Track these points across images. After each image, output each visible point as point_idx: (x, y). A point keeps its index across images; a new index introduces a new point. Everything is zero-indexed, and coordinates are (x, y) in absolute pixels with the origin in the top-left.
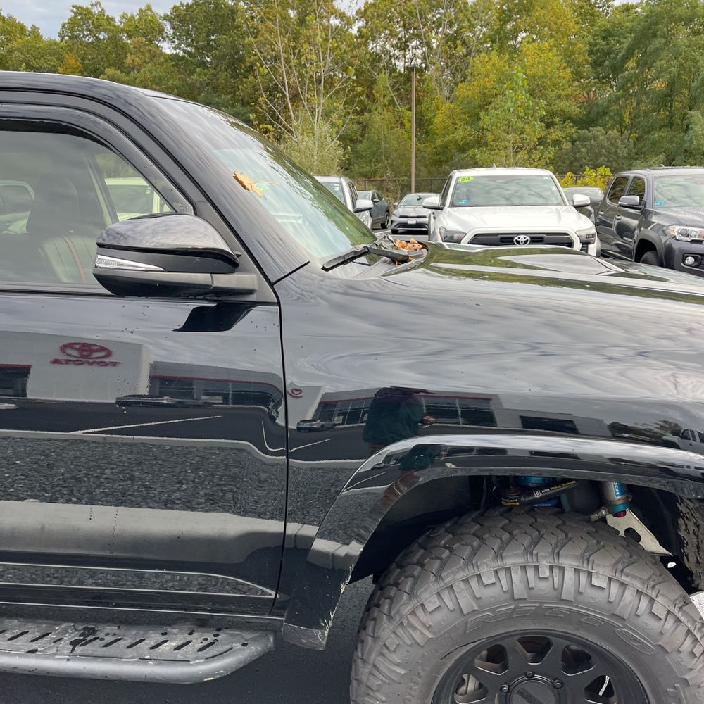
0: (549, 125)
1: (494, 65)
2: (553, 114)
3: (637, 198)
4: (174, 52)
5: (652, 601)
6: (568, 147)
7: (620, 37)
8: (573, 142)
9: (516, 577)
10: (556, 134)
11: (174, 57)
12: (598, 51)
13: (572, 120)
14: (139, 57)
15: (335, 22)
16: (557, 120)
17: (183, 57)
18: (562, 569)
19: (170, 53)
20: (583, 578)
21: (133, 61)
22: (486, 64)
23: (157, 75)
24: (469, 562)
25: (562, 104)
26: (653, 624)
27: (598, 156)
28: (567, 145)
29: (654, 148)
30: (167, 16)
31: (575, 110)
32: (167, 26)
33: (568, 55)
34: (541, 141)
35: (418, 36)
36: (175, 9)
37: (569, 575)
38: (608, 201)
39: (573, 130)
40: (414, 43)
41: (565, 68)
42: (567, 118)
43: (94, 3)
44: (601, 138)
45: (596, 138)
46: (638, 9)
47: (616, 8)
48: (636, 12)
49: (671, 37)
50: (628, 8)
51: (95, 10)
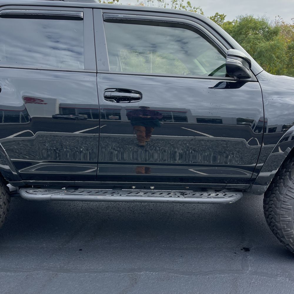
46: (233, 23)
47: (225, 23)
48: (232, 25)
49: (247, 35)
50: (230, 23)
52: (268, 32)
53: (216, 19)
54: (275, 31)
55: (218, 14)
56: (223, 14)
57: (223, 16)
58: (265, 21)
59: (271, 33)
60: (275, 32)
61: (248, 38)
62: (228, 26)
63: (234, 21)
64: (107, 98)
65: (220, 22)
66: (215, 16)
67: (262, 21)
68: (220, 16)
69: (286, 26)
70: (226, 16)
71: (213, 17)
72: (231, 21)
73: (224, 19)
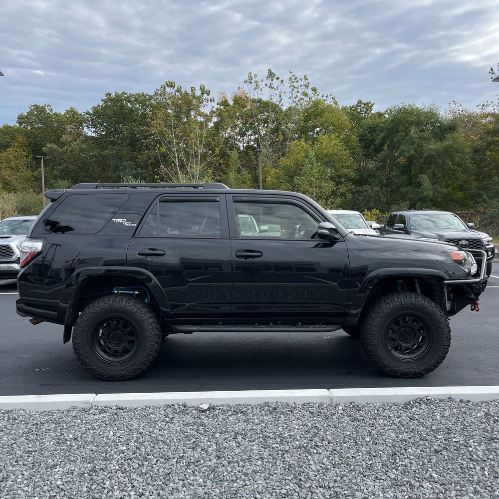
0: (338, 183)
1: (302, 147)
2: (339, 177)
3: (403, 225)
4: (92, 135)
5: (431, 304)
6: (350, 197)
8: (353, 193)
9: (402, 300)
10: (343, 189)
12: (366, 139)
13: (351, 180)
14: (70, 137)
15: (200, 119)
16: (343, 180)
17: (99, 138)
18: (412, 297)
20: (416, 299)
21: (66, 139)
22: (298, 146)
24: (391, 298)
25: (345, 171)
26: (432, 309)
27: (368, 202)
28: (350, 196)
29: (403, 198)
31: (353, 175)
33: (347, 142)
34: (333, 193)
35: (252, 128)
36: (94, 108)
37: (413, 298)
38: (387, 227)
39: (353, 187)
40: (250, 132)
41: (345, 150)
42: (349, 179)
44: (370, 191)
45: (367, 191)
46: (386, 115)
47: (373, 114)
48: (385, 117)
49: (408, 133)
50: (380, 115)
51: (47, 109)
52: (439, 127)
53: (359, 109)
54: (452, 126)
55: (361, 102)
56: (370, 102)
57: (370, 105)
58: (435, 112)
59: (445, 130)
60: (451, 128)
61: (410, 138)
62: (378, 120)
63: (387, 111)
64: (237, 256)
65: (365, 113)
66: (357, 106)
67: (430, 112)
68: (365, 105)
69: (470, 116)
70: (373, 104)
71: (353, 106)
72: (382, 111)
73: (371, 110)
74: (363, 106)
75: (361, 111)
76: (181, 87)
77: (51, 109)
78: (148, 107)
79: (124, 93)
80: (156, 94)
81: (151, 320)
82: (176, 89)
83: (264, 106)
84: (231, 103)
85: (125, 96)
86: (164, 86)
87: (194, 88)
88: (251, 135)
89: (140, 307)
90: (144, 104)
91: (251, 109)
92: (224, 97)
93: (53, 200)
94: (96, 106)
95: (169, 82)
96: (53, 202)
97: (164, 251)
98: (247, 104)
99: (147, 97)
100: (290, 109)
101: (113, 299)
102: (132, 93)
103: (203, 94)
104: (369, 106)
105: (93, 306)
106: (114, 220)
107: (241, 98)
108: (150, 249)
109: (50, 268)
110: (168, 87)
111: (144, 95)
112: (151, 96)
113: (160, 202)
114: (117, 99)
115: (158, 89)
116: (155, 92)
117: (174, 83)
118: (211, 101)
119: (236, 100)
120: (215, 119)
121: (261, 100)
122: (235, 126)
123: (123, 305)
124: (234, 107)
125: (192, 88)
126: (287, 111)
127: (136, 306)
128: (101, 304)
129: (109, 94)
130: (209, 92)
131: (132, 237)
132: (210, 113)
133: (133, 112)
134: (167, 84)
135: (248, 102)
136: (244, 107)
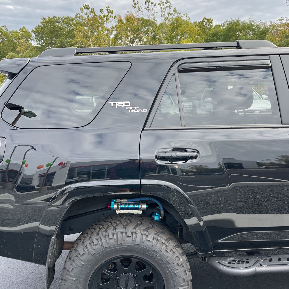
4: (37, 46)
7: (220, 36)
11: (37, 48)
14: (23, 47)
17: (41, 48)
19: (34, 46)
21: (20, 49)
23: (32, 54)
30: (33, 31)
32: (33, 35)
35: (138, 38)
36: (36, 28)
40: (137, 40)
43: (3, 26)
51: (3, 28)
53: (204, 23)
55: (205, 19)
56: (210, 18)
66: (203, 21)
68: (208, 20)
71: (201, 22)
72: (219, 24)
73: (212, 23)
74: (206, 21)
75: (205, 25)
76: (93, 9)
77: (7, 29)
78: (72, 26)
79: (54, 17)
80: (76, 17)
81: (181, 260)
82: (90, 10)
83: (145, 23)
84: (125, 22)
85: (55, 18)
86: (82, 8)
87: (102, 9)
88: (138, 42)
89: (163, 241)
90: (69, 24)
91: (138, 25)
92: (119, 18)
93: (12, 76)
94: (38, 26)
95: (86, 5)
96: (11, 79)
97: (198, 152)
98: (134, 22)
99: (71, 19)
100: (162, 24)
101: (121, 230)
102: (59, 17)
103: (108, 13)
104: (210, 21)
105: (90, 244)
106: (112, 103)
107: (131, 18)
108: (175, 149)
109: (20, 174)
110: (85, 9)
111: (68, 18)
112: (73, 18)
113: (179, 72)
114: (50, 21)
115: (77, 13)
116: (76, 16)
117: (89, 6)
118: (114, 18)
119: (127, 20)
120: (115, 33)
121: (143, 19)
122: (128, 36)
123: (138, 241)
124: (126, 24)
125: (101, 9)
126: (159, 26)
127: (158, 240)
128: (103, 239)
129: (44, 19)
130: (113, 12)
131: (143, 130)
132: (112, 29)
133: (62, 29)
134: (84, 6)
135: (135, 20)
136: (133, 23)
